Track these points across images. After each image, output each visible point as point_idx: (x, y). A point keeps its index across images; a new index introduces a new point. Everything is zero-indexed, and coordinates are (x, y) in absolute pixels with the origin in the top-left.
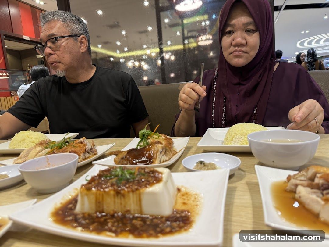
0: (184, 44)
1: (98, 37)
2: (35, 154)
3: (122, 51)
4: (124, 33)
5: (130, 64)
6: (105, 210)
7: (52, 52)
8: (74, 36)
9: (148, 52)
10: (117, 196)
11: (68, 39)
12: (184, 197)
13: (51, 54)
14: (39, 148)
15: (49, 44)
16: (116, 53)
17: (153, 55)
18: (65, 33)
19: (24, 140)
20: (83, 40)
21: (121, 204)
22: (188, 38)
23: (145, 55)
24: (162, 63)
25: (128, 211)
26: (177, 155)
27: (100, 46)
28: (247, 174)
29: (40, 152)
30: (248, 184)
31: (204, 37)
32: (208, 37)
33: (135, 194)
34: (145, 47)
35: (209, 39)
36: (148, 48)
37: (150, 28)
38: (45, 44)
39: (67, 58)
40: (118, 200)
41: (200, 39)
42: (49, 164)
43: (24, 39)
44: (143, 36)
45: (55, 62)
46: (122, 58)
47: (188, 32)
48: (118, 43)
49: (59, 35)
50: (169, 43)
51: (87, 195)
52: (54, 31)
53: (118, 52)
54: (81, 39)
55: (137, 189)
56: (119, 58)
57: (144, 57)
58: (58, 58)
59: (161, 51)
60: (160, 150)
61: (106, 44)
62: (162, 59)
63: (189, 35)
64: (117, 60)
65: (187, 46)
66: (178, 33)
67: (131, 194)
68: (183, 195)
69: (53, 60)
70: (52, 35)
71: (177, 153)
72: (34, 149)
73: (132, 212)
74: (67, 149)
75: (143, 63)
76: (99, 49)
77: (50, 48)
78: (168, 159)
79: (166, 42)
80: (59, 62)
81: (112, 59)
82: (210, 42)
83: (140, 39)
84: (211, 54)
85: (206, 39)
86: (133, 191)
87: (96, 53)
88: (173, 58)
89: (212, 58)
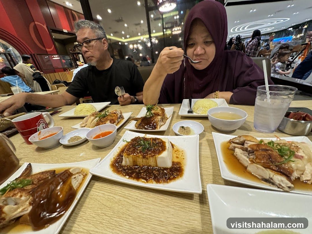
0: (164, 32)
1: (110, 28)
2: (91, 121)
3: (126, 38)
4: (126, 25)
5: (131, 46)
6: (138, 165)
7: (87, 50)
8: (99, 39)
9: (142, 38)
10: (144, 158)
11: (96, 41)
12: (177, 153)
13: (87, 51)
14: (93, 118)
15: (85, 44)
16: (122, 39)
17: (145, 40)
18: (94, 37)
19: (82, 110)
20: (105, 42)
21: (146, 162)
22: (166, 29)
23: (140, 40)
24: (151, 45)
25: (150, 166)
26: (168, 120)
27: (112, 35)
28: (206, 133)
29: (93, 120)
30: (208, 140)
31: (176, 29)
32: (178, 28)
33: (153, 157)
34: (139, 34)
35: (179, 30)
36: (142, 35)
37: (142, 22)
38: (82, 44)
39: (97, 54)
40: (144, 160)
41: (173, 30)
42: (101, 130)
43: (64, 31)
44: (138, 27)
45: (90, 57)
46: (126, 42)
47: (166, 24)
48: (123, 33)
49: (91, 38)
50: (154, 31)
51: (128, 157)
52: (86, 36)
53: (123, 38)
54: (104, 41)
55: (154, 155)
56: (124, 43)
57: (139, 41)
58: (92, 54)
59: (150, 37)
60: (160, 119)
61: (116, 33)
62: (151, 43)
63: (167, 26)
64: (123, 44)
65: (165, 33)
66: (160, 25)
67: (151, 158)
68: (176, 151)
69: (89, 56)
70: (86, 38)
71: (168, 118)
72: (90, 118)
73: (152, 166)
74: (108, 118)
75: (139, 45)
76: (112, 37)
77: (86, 47)
78: (164, 124)
79: (153, 31)
80: (93, 57)
81: (120, 43)
82: (180, 32)
83: (136, 29)
84: (180, 39)
85: (178, 30)
86: (152, 156)
87: (110, 39)
88: (157, 42)
89: (180, 42)
